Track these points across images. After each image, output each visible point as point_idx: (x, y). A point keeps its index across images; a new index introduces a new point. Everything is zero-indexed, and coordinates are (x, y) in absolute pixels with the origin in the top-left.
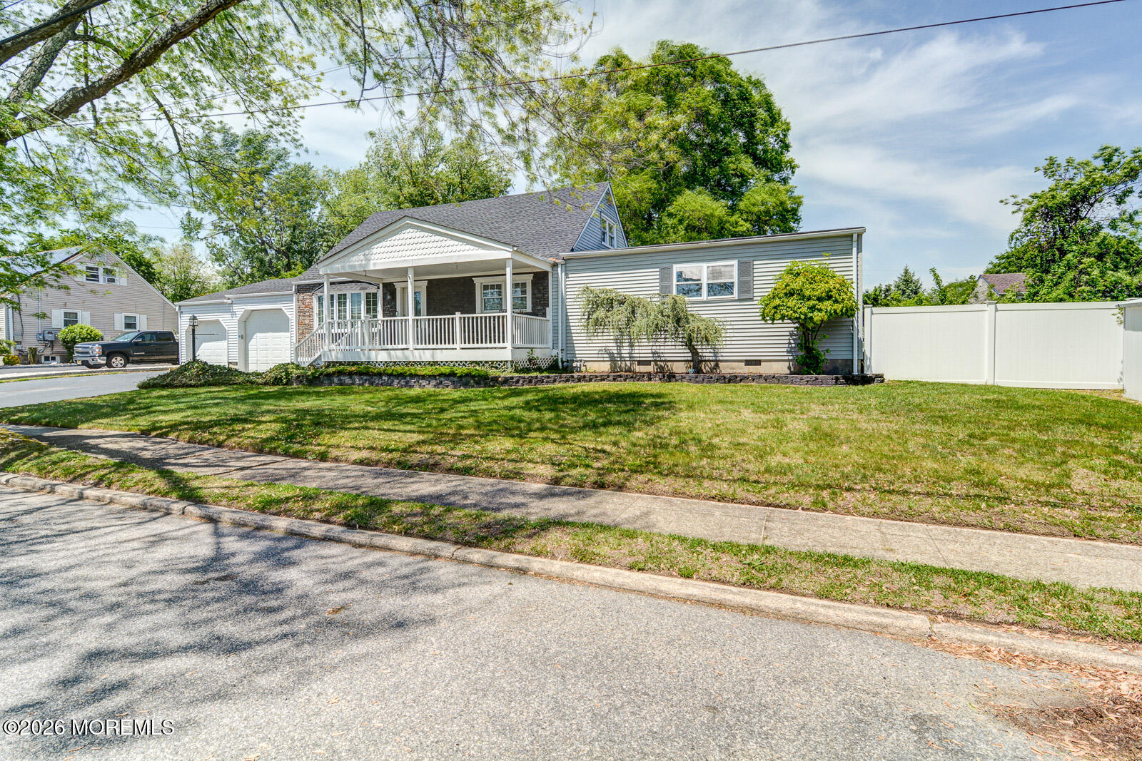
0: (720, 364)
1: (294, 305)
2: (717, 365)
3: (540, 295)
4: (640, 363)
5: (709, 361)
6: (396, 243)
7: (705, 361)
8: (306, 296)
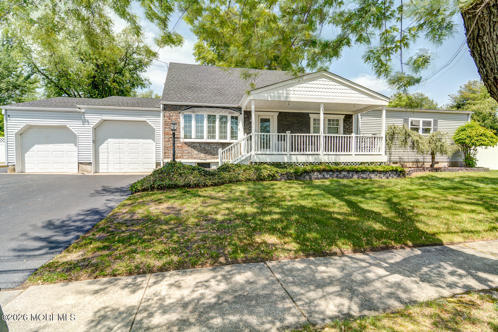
0: (425, 163)
1: (161, 119)
2: (424, 164)
3: (347, 127)
4: (394, 163)
5: (421, 162)
6: (314, 86)
7: (420, 162)
8: (173, 114)
